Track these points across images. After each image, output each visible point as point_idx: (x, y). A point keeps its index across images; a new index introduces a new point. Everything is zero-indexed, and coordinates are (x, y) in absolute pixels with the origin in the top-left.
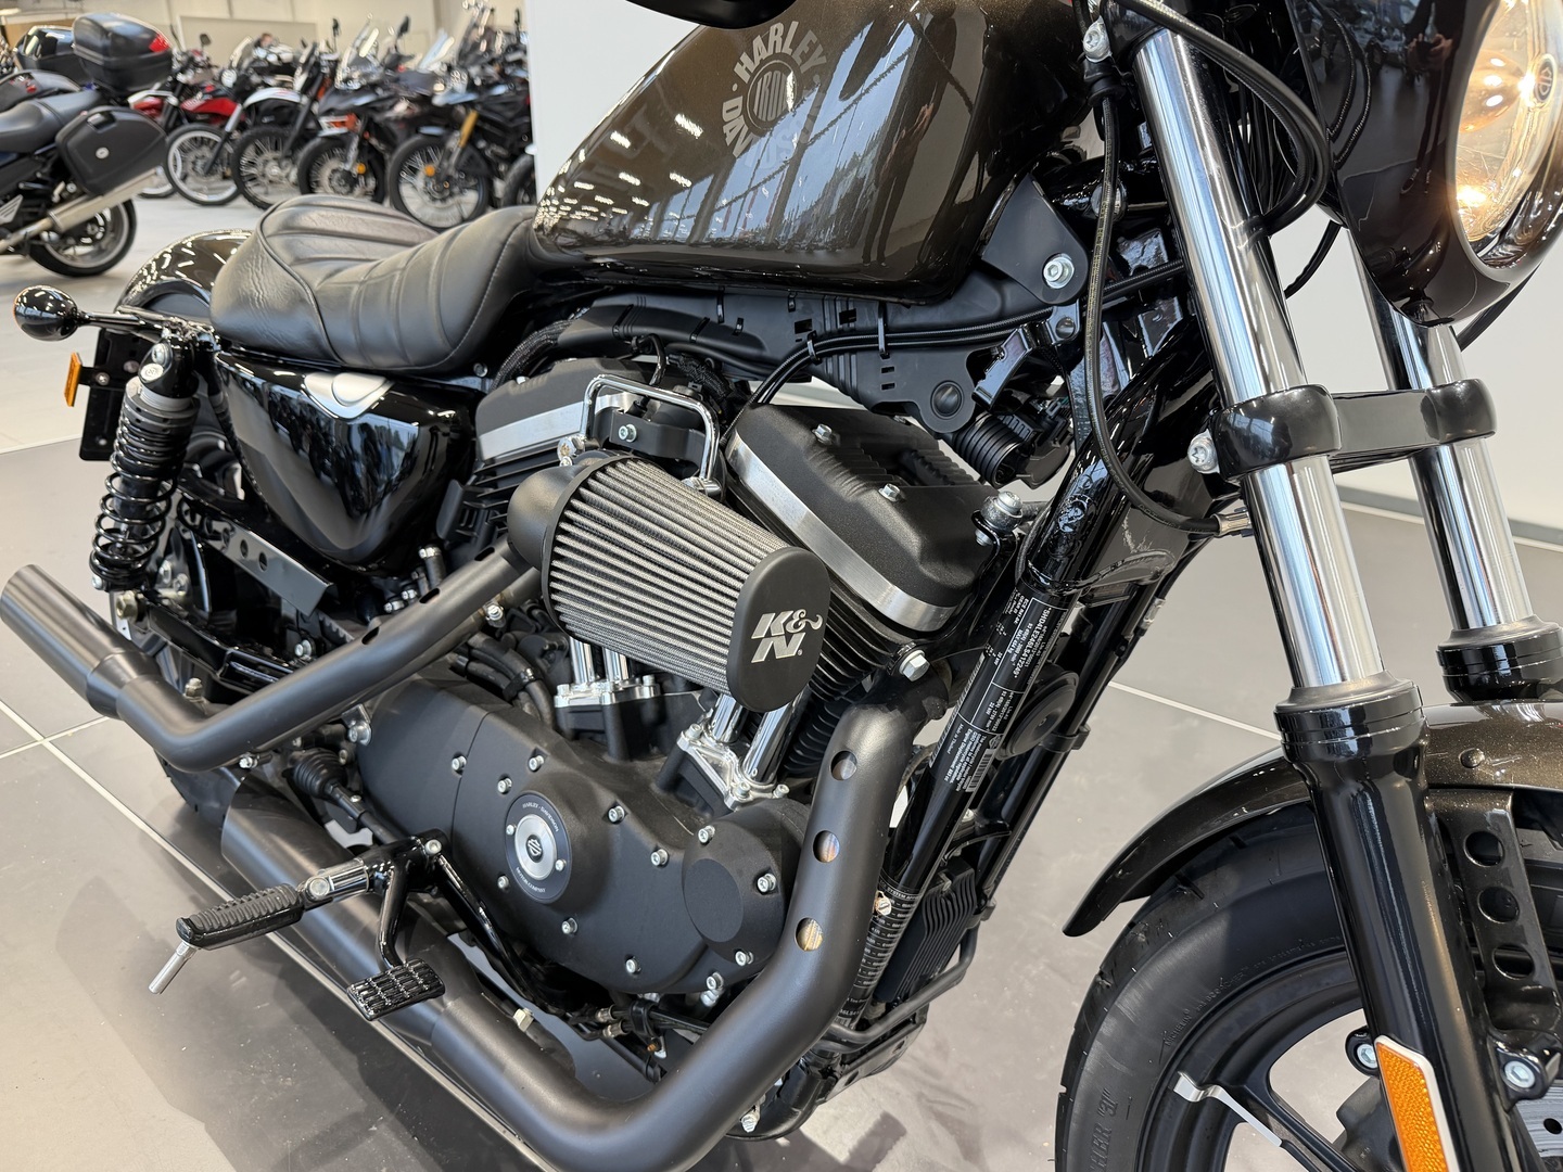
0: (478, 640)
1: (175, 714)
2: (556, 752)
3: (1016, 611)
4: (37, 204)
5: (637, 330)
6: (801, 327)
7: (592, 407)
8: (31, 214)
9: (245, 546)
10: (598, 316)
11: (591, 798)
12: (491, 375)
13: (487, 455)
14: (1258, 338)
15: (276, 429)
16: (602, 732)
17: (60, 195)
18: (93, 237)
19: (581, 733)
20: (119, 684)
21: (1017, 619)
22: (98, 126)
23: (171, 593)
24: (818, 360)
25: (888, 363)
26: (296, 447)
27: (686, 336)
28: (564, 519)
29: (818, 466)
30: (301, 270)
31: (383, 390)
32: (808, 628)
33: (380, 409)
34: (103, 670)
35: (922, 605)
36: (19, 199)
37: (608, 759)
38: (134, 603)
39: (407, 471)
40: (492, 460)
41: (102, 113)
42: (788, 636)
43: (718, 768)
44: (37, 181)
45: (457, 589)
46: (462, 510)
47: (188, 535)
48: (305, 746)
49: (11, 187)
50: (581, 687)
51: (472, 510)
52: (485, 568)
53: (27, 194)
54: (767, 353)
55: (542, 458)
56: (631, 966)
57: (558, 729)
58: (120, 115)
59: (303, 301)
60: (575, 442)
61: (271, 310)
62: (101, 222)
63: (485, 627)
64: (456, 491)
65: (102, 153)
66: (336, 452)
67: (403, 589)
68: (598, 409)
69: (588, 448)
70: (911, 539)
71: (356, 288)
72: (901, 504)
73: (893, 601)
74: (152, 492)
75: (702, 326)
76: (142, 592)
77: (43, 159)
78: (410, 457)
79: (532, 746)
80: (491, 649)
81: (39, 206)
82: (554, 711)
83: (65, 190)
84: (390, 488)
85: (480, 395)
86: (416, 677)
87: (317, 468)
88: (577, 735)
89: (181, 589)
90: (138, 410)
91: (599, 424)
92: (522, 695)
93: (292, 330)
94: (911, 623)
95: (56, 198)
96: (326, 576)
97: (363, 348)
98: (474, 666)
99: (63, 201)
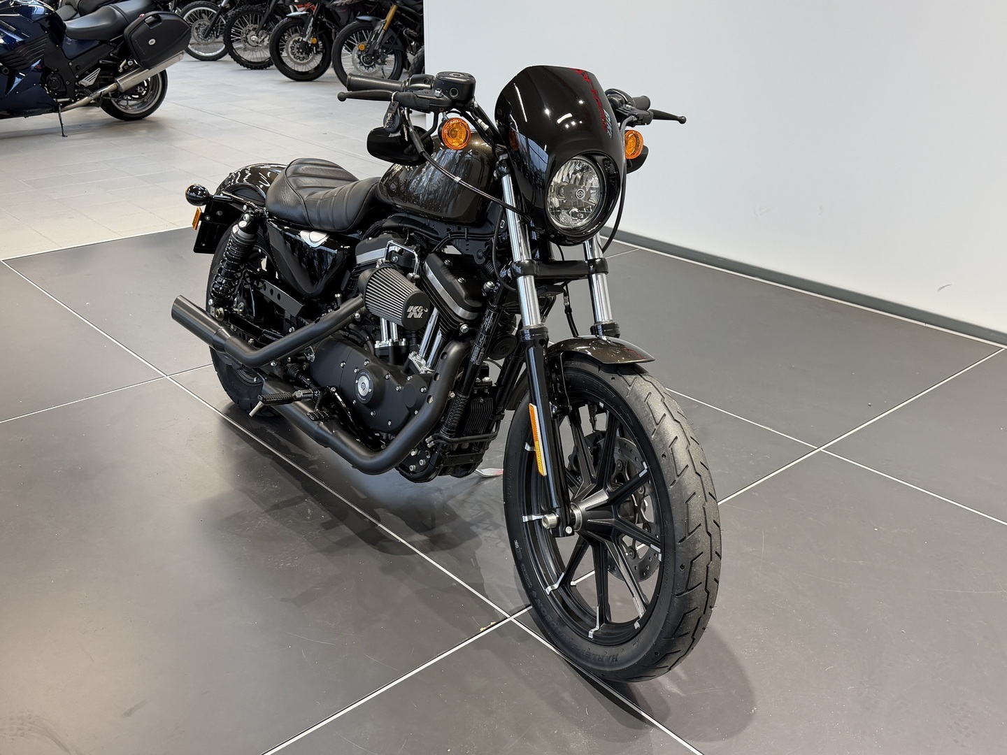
0: (351, 326)
1: (247, 349)
2: (373, 360)
4: (110, 74)
5: (405, 225)
6: (448, 230)
7: (388, 250)
8: (105, 80)
9: (272, 292)
10: (395, 219)
11: (381, 372)
12: (363, 234)
13: (358, 263)
14: (520, 245)
15: (286, 243)
16: (388, 356)
17: (123, 68)
18: (140, 94)
19: (382, 356)
20: (224, 339)
22: (151, 24)
23: (238, 309)
24: (452, 240)
25: (467, 242)
26: (293, 251)
27: (418, 229)
28: (369, 282)
29: (443, 271)
30: (300, 192)
31: (326, 238)
32: (423, 311)
33: (325, 244)
34: (218, 334)
35: (468, 312)
36: (98, 71)
37: (389, 364)
38: (223, 312)
39: (332, 266)
40: (360, 264)
41: (152, 15)
42: (418, 313)
43: (420, 365)
44: (110, 58)
45: (345, 308)
46: (350, 280)
47: (247, 287)
48: (292, 362)
49: (95, 62)
50: (383, 342)
51: (353, 281)
52: (355, 301)
53: (103, 67)
54: (440, 236)
55: (372, 264)
56: (390, 423)
57: (375, 355)
58: (164, 17)
59: (300, 204)
60: (382, 261)
61: (288, 206)
62: (146, 85)
63: (354, 321)
64: (348, 274)
65: (152, 42)
66: (308, 256)
67: (329, 309)
68: (390, 251)
69: (386, 263)
70: (463, 293)
71: (319, 201)
72: (463, 284)
73: (460, 311)
74: (235, 268)
75: (423, 226)
76: (226, 309)
77: (115, 45)
78: (334, 260)
79: (366, 358)
80: (356, 330)
81: (109, 75)
82: (375, 349)
83: (126, 64)
84: (327, 272)
85: (358, 241)
86: (330, 337)
87: (301, 260)
88: (381, 357)
89: (241, 309)
90: (237, 238)
91: (389, 255)
92: (365, 345)
93: (296, 213)
94: (466, 317)
95: (121, 70)
96: (302, 303)
97: (320, 222)
98: (350, 336)
99: (125, 72)
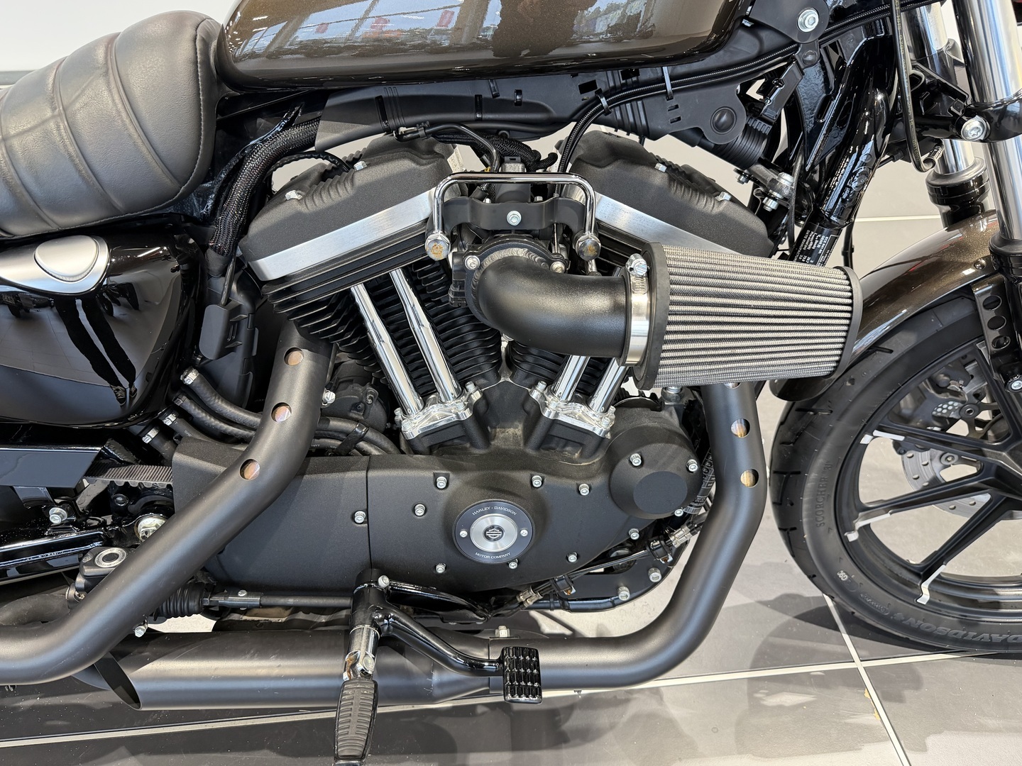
3: (819, 246)
11: (511, 480)
13: (275, 275)
16: (461, 437)
21: (821, 250)
24: (609, 112)
25: (673, 103)
27: (470, 116)
40: (285, 278)
46: (228, 328)
50: (420, 416)
54: (555, 115)
56: (572, 559)
79: (430, 474)
92: (361, 445)
